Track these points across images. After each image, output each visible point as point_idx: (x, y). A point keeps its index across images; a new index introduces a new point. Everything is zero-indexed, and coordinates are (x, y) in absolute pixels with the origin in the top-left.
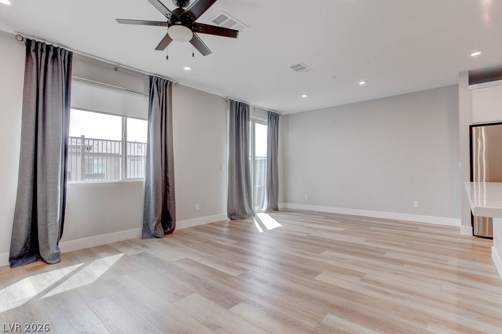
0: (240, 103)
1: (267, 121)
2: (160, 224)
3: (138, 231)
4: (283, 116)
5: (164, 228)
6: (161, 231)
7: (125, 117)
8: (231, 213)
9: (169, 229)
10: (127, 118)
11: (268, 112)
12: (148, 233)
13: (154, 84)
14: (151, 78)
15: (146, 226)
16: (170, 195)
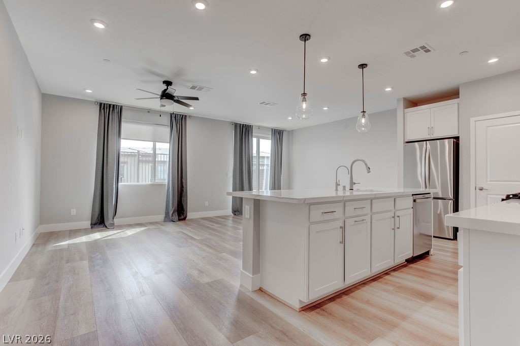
0: (243, 125)
1: (270, 136)
2: (176, 213)
3: (162, 217)
4: (289, 131)
5: (179, 215)
6: (176, 217)
7: (155, 141)
8: (235, 210)
9: (182, 217)
10: (157, 143)
11: (272, 129)
12: (168, 219)
13: (173, 119)
14: (171, 115)
15: (167, 214)
16: (184, 194)
